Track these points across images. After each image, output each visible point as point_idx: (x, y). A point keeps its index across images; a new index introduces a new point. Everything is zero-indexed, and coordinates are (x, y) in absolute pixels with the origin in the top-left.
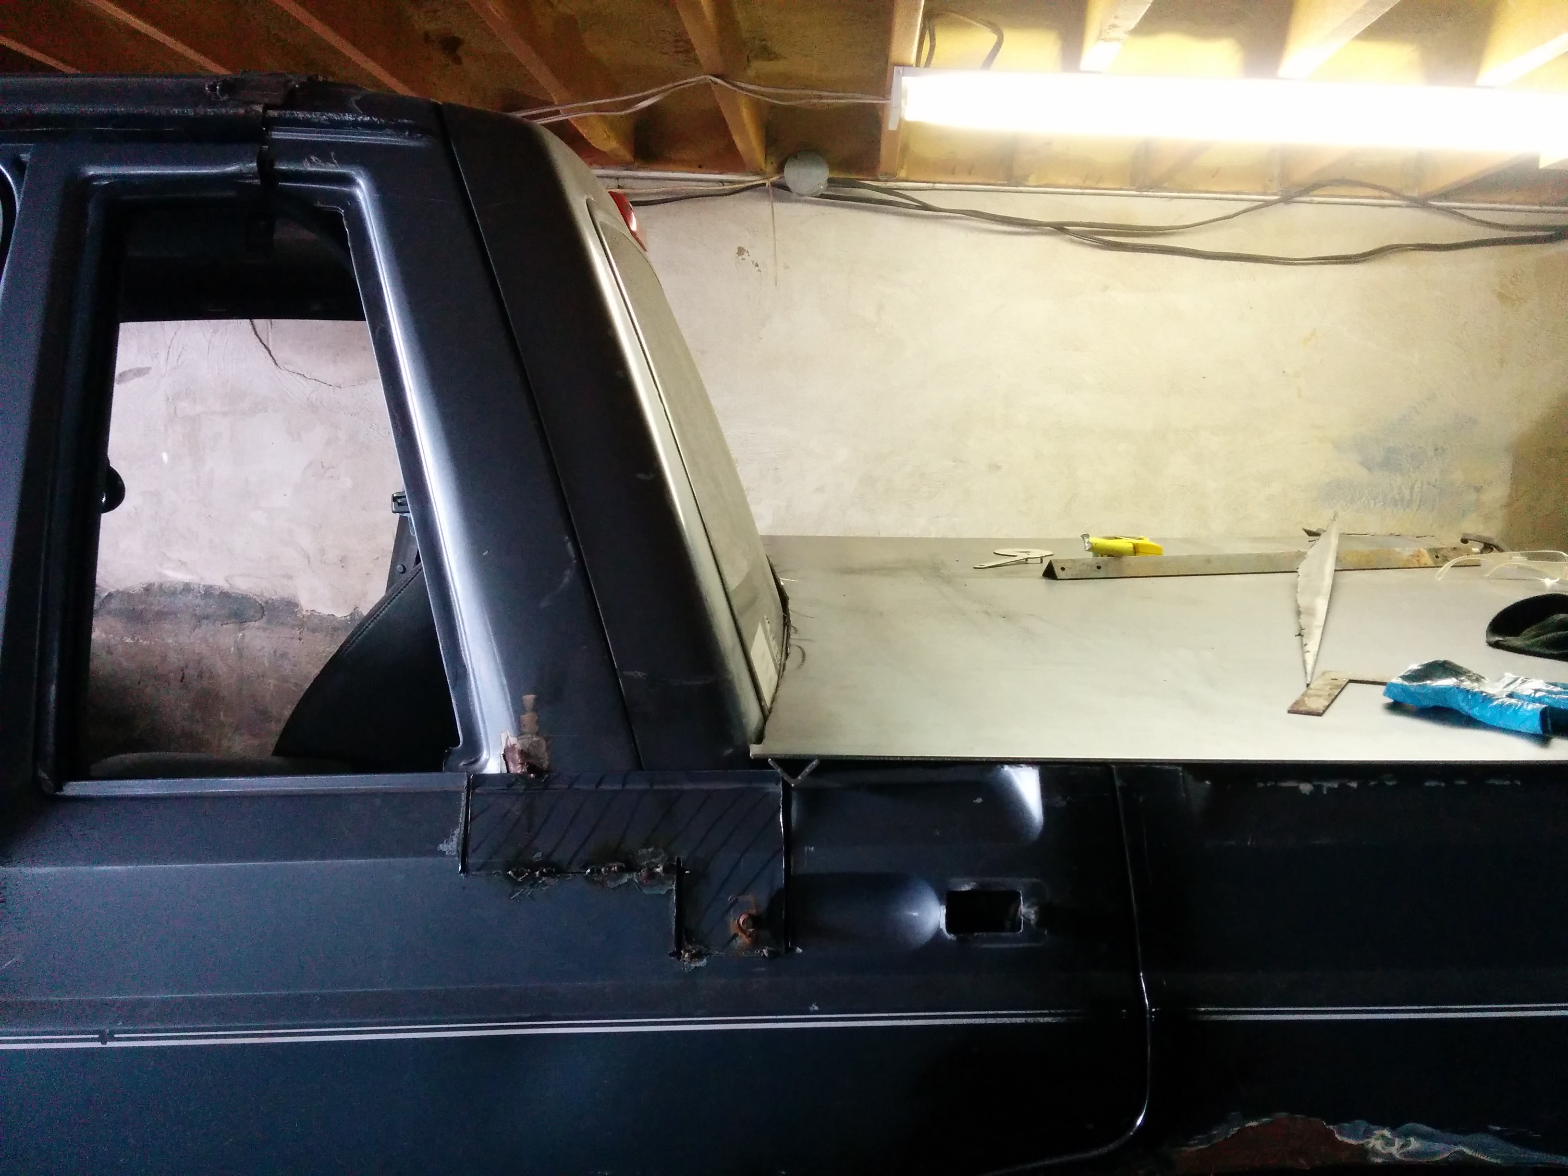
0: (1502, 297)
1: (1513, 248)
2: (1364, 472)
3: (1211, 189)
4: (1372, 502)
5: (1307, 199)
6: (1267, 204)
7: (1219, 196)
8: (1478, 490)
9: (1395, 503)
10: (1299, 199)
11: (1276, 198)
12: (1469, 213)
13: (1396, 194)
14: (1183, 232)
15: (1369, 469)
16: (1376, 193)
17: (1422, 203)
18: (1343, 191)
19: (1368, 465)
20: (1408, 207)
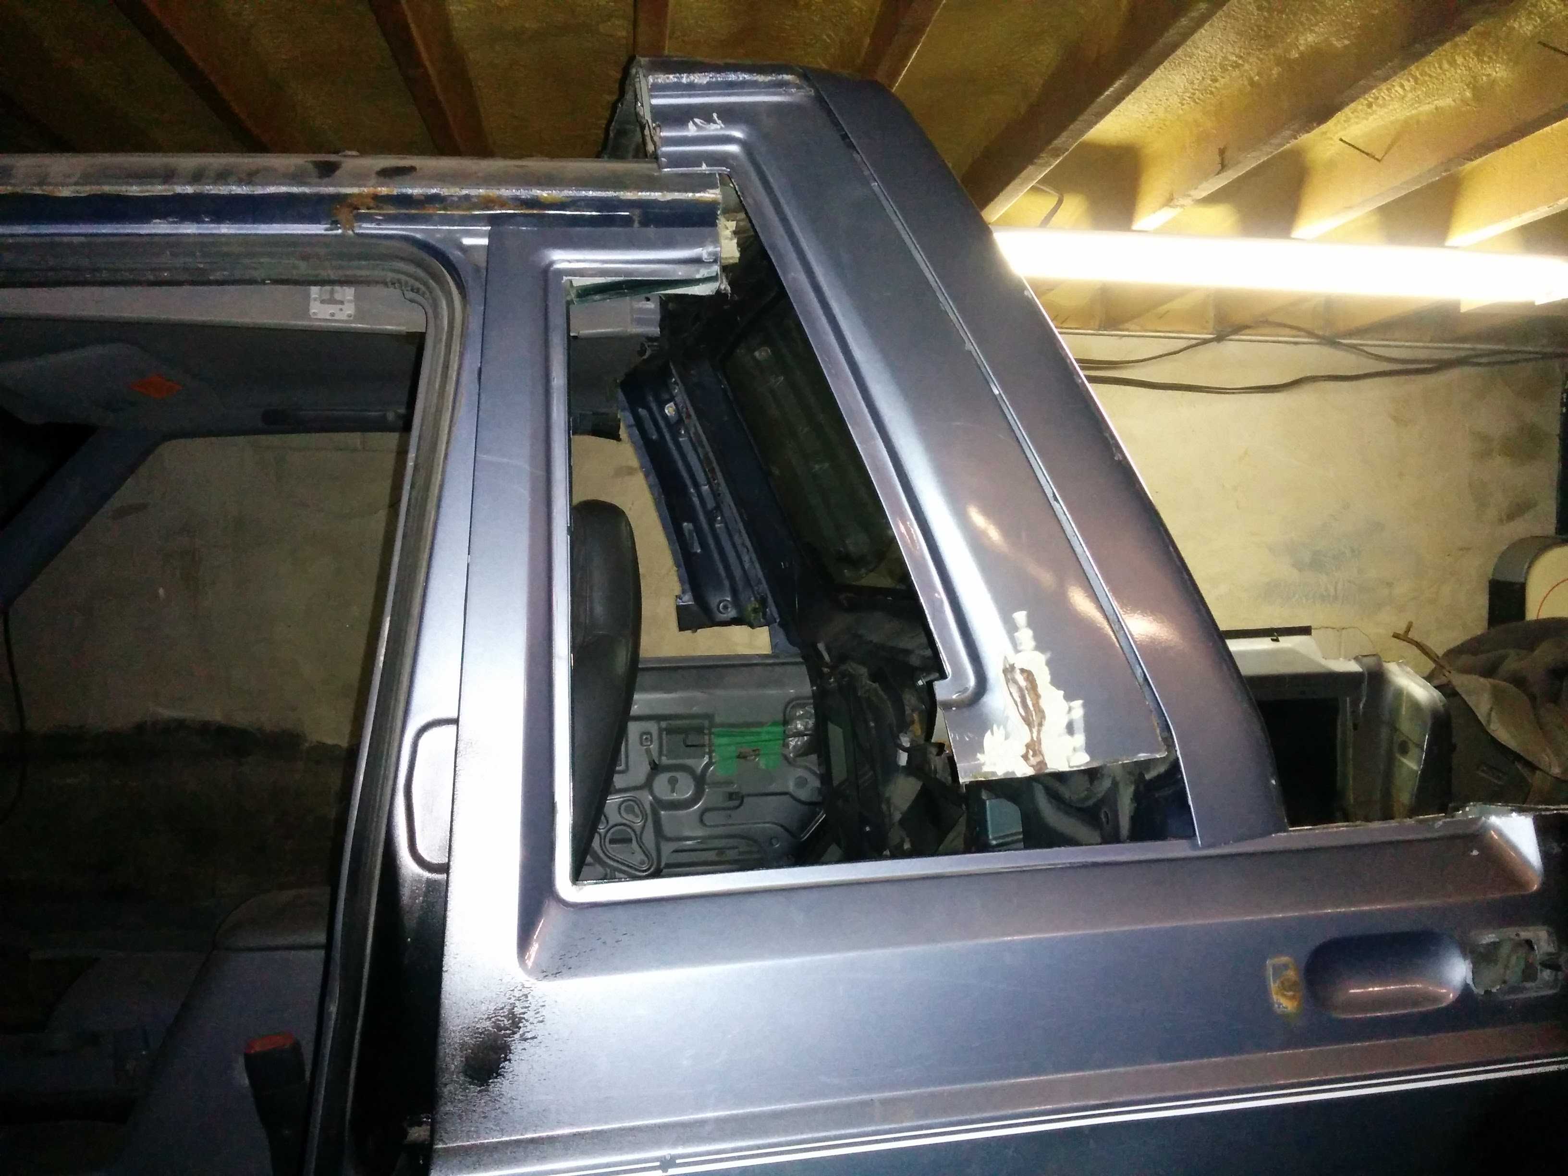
0: (1395, 419)
1: (1402, 378)
2: (1295, 573)
3: (1159, 329)
4: (1304, 600)
5: (1236, 337)
6: (1205, 342)
7: (1162, 334)
8: (1390, 585)
9: (1323, 598)
10: (1233, 337)
11: (1211, 336)
12: (1365, 348)
13: (1310, 334)
14: (1133, 366)
15: (1300, 570)
16: (1294, 332)
17: (1331, 341)
18: (1266, 330)
19: (1299, 565)
20: (1317, 344)
